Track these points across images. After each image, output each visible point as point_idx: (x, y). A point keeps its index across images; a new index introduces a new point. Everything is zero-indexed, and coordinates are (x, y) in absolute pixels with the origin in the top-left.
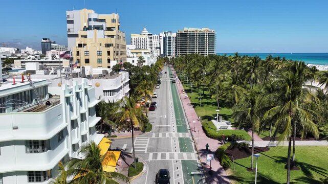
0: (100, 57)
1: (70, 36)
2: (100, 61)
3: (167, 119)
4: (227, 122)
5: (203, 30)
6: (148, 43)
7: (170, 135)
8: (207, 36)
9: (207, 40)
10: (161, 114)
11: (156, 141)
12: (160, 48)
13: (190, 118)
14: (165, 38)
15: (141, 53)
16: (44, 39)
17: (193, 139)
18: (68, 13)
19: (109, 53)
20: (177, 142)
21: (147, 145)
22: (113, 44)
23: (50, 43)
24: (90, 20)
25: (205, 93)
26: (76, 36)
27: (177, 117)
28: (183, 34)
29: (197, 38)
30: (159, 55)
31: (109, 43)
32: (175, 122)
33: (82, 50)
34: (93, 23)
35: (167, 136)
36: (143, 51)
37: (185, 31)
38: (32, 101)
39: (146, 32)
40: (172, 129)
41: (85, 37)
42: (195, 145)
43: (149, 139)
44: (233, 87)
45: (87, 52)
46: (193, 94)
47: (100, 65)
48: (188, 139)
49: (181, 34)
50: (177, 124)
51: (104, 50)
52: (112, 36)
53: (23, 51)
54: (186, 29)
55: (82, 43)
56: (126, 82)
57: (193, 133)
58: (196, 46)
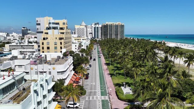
0: (56, 46)
1: (38, 32)
2: (56, 48)
3: (95, 86)
4: (130, 88)
5: (117, 23)
6: (85, 31)
7: (97, 98)
8: (119, 27)
9: (119, 30)
10: (92, 82)
11: (88, 102)
12: (92, 33)
13: (108, 84)
14: (95, 28)
15: (80, 39)
16: (23, 28)
17: (110, 101)
18: (37, 19)
19: (61, 43)
20: (101, 104)
21: (83, 105)
22: (63, 38)
23: (27, 30)
24: (50, 23)
25: (118, 66)
26: (42, 32)
27: (101, 84)
28: (106, 26)
29: (113, 28)
30: (91, 37)
31: (61, 37)
32: (100, 88)
33: (45, 42)
34: (51, 25)
35: (95, 99)
36: (82, 38)
37: (106, 24)
38: (14, 87)
39: (83, 24)
40: (97, 93)
41: (47, 33)
42: (111, 105)
43: (84, 101)
44: (133, 69)
45: (48, 43)
46: (111, 67)
47: (56, 50)
48: (107, 100)
49: (104, 26)
50: (101, 90)
51: (58, 42)
52: (63, 33)
53: (11, 35)
54: (107, 23)
55: (46, 37)
56: (71, 63)
57: (110, 96)
58: (113, 33)
